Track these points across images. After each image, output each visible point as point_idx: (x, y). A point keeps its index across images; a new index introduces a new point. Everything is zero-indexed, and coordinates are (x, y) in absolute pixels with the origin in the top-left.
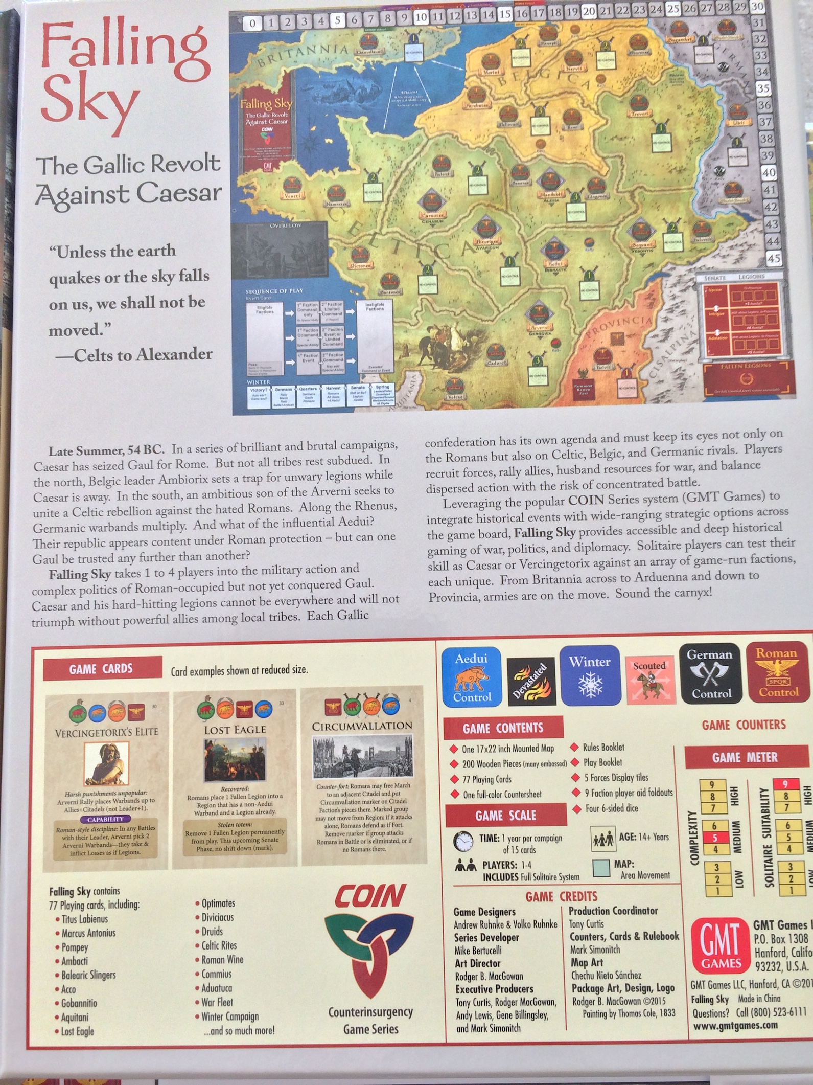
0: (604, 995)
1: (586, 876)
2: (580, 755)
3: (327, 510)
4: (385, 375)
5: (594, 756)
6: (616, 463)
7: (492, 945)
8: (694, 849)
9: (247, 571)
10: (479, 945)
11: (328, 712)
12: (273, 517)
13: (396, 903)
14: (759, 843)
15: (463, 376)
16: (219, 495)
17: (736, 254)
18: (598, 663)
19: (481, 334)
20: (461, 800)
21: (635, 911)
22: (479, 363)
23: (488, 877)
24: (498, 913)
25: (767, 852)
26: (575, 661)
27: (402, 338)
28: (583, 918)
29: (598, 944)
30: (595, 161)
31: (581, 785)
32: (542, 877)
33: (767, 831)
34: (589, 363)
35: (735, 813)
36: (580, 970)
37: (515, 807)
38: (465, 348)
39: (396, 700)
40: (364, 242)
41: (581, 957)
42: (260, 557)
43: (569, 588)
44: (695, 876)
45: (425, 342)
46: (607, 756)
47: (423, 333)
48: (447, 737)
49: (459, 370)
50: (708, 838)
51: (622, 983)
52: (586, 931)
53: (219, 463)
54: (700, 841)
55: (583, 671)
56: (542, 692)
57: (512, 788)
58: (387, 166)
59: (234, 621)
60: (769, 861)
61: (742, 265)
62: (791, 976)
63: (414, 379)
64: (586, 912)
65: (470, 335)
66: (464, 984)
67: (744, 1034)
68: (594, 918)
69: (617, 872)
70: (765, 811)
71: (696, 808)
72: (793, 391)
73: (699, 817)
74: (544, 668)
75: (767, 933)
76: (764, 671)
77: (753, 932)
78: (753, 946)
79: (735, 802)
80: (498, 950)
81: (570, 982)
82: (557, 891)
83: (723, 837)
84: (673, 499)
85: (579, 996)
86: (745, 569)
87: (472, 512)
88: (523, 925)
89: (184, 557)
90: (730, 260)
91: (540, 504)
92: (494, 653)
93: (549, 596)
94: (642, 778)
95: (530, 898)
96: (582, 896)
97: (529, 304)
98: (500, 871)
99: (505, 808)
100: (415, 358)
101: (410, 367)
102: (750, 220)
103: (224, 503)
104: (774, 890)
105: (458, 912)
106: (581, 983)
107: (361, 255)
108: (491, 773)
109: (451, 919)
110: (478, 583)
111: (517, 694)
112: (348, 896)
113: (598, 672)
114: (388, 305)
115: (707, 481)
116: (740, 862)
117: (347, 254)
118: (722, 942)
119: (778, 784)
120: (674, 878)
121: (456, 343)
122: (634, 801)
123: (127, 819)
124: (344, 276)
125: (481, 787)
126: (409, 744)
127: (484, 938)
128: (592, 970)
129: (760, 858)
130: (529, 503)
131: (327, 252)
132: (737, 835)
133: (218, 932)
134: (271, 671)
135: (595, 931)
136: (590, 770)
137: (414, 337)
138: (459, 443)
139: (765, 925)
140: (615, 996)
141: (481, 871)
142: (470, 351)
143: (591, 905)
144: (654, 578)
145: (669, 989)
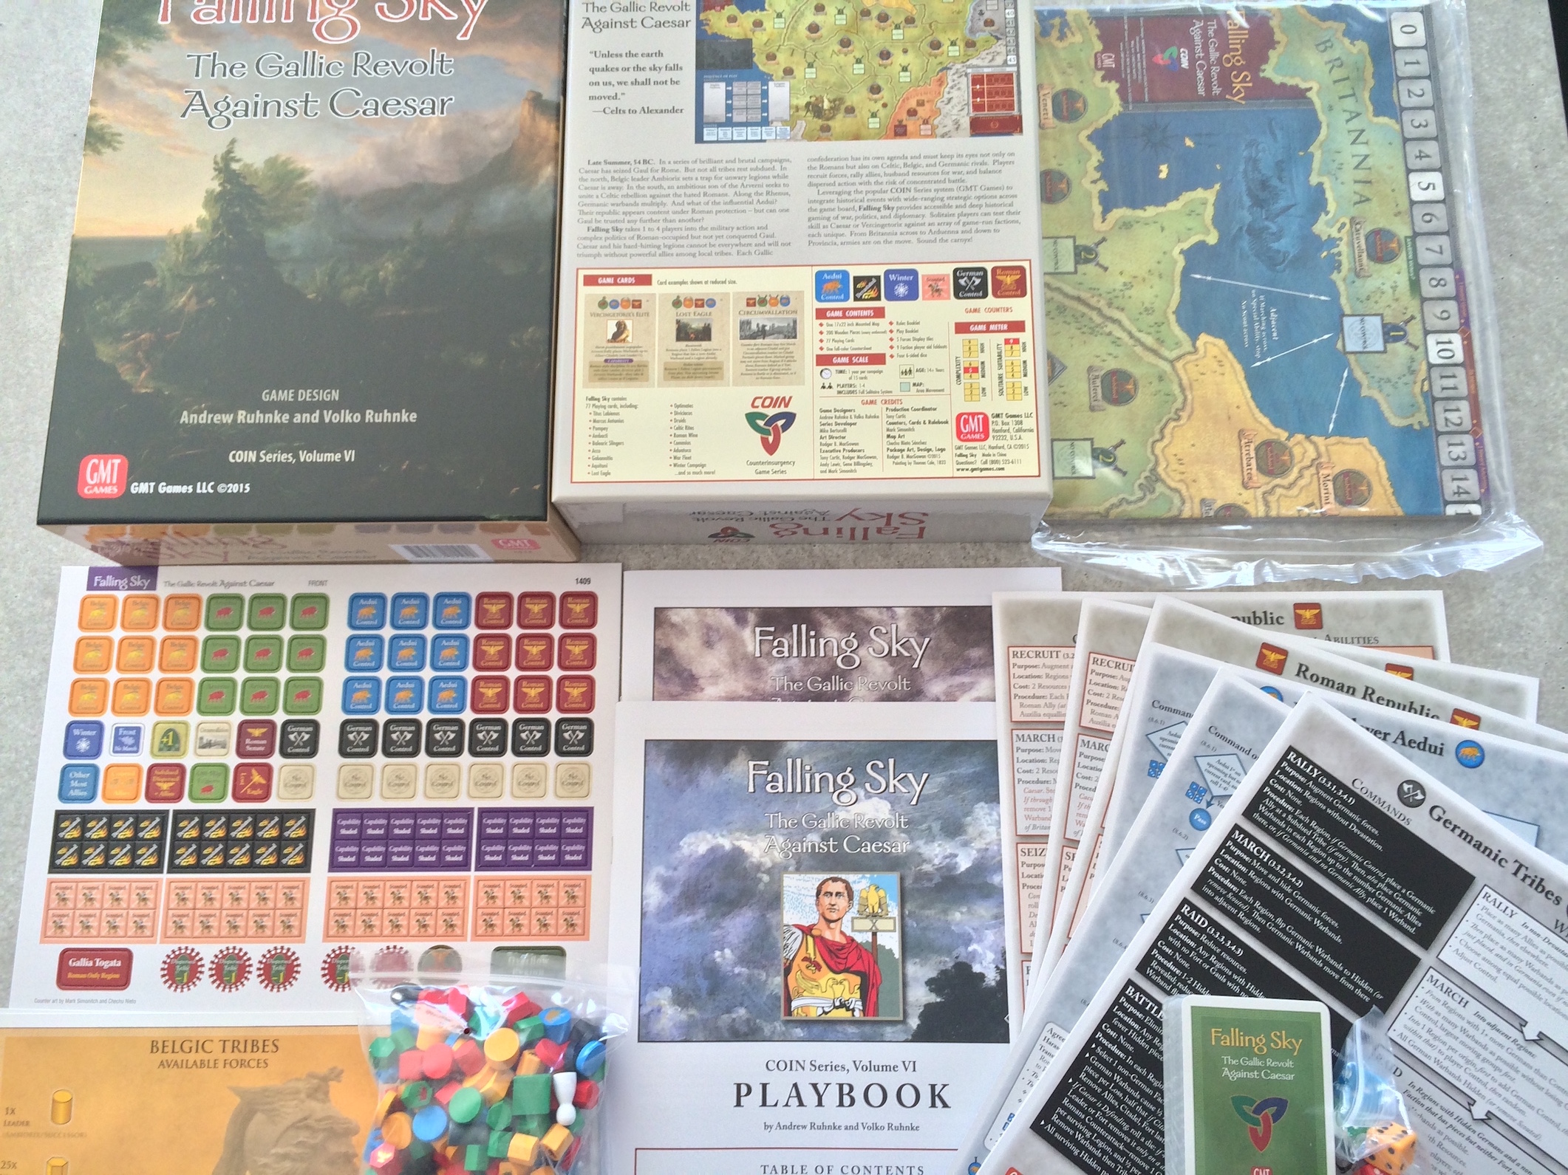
0: (905, 453)
1: (896, 390)
2: (894, 327)
3: (749, 195)
4: (784, 122)
5: (902, 328)
6: (919, 170)
7: (842, 427)
8: (958, 377)
9: (702, 228)
10: (834, 427)
11: (748, 305)
12: (717, 199)
13: (786, 406)
14: (996, 372)
15: (830, 123)
16: (686, 187)
17: (990, 57)
18: (905, 278)
19: (841, 100)
20: (825, 352)
21: (923, 409)
22: (840, 116)
23: (840, 392)
24: (845, 411)
25: (1000, 377)
26: (892, 277)
27: (795, 102)
28: (894, 413)
29: (902, 427)
30: (909, 7)
31: (894, 343)
32: (870, 392)
33: (1000, 366)
34: (904, 116)
35: (982, 357)
36: (892, 440)
37: (856, 355)
38: (831, 108)
39: (788, 299)
40: (773, 50)
41: (892, 434)
42: (710, 221)
43: (889, 238)
44: (959, 391)
45: (808, 104)
46: (910, 328)
47: (807, 99)
48: (818, 318)
49: (828, 119)
50: (966, 370)
51: (915, 447)
52: (895, 420)
53: (687, 170)
54: (962, 372)
55: (897, 282)
56: (873, 294)
57: (854, 345)
58: (788, 9)
59: (694, 255)
60: (1001, 382)
61: (994, 63)
62: (1013, 443)
63: (802, 125)
64: (895, 410)
65: (834, 101)
66: (825, 448)
67: (985, 473)
68: (900, 413)
69: (914, 389)
70: (1000, 355)
71: (960, 354)
72: (1021, 131)
73: (962, 360)
74: (874, 281)
75: (999, 420)
76: (1001, 282)
77: (991, 420)
78: (991, 427)
79: (982, 351)
80: (845, 430)
81: (886, 447)
82: (879, 399)
83: (975, 370)
84: (951, 190)
85: (891, 454)
86: (991, 227)
87: (834, 197)
88: (859, 417)
89: (665, 220)
90: (987, 61)
91: (874, 192)
92: (845, 274)
93: (878, 242)
94: (929, 339)
95: (864, 403)
96: (893, 402)
97: (869, 84)
98: (847, 389)
99: (851, 356)
100: (802, 113)
101: (799, 118)
102: (998, 39)
103: (689, 191)
104: (1004, 397)
105: (822, 411)
106: (892, 447)
107: (771, 57)
108: (842, 337)
109: (818, 414)
110: (837, 235)
111: (858, 295)
112: (758, 402)
113: (905, 283)
114: (787, 84)
115: (970, 180)
116: (984, 383)
117: (764, 57)
118: (973, 425)
119: (1007, 341)
120: (947, 391)
121: (826, 105)
122: (925, 351)
123: (631, 361)
124: (761, 68)
125: (837, 345)
126: (795, 322)
127: (837, 424)
128: (898, 440)
129: (996, 381)
130: (867, 192)
131: (751, 55)
132: (983, 369)
133: (683, 421)
134: (715, 282)
135: (901, 420)
136: (900, 335)
137: (802, 102)
138: (827, 159)
139: (998, 416)
140: (911, 454)
141: (835, 389)
142: (835, 109)
143: (899, 407)
144: (939, 232)
145: (942, 450)
